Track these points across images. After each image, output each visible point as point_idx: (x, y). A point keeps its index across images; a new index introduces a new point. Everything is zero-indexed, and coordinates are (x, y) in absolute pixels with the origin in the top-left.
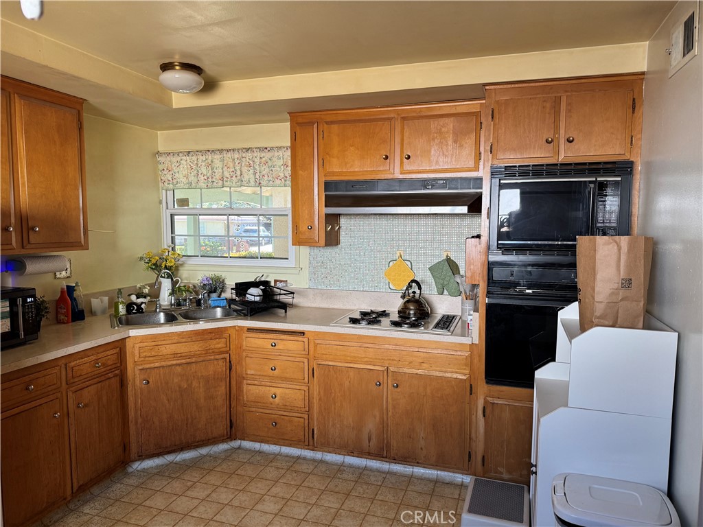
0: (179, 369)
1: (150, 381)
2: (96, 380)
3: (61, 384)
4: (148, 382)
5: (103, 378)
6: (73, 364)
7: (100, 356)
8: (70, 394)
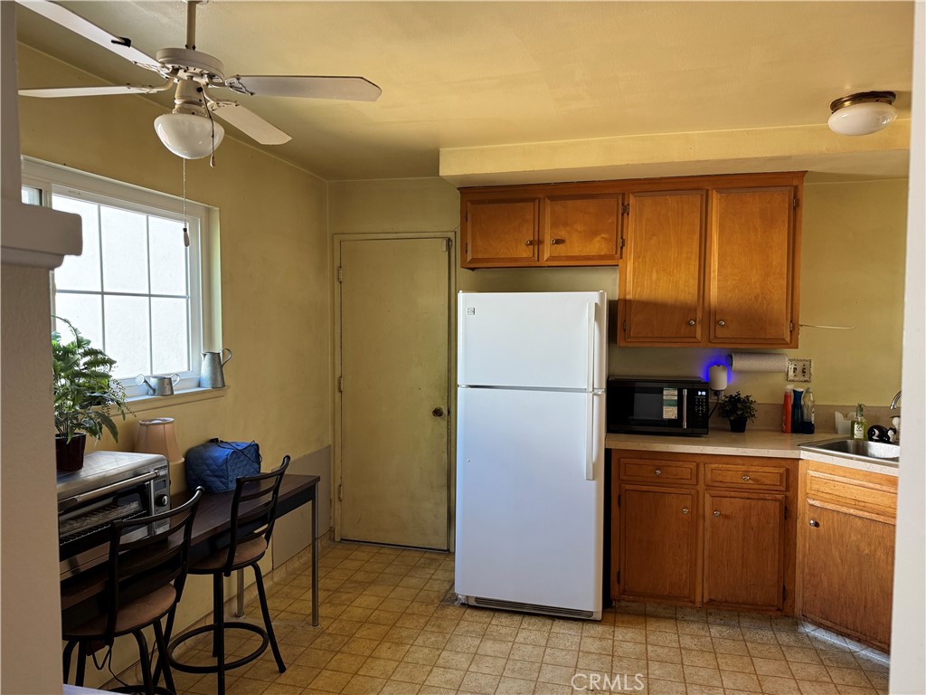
0: (859, 522)
1: (821, 524)
2: (745, 495)
3: (697, 482)
4: (817, 525)
5: (755, 496)
6: (714, 466)
7: (753, 469)
8: (707, 496)
